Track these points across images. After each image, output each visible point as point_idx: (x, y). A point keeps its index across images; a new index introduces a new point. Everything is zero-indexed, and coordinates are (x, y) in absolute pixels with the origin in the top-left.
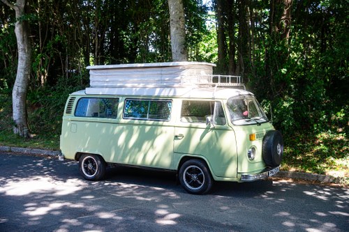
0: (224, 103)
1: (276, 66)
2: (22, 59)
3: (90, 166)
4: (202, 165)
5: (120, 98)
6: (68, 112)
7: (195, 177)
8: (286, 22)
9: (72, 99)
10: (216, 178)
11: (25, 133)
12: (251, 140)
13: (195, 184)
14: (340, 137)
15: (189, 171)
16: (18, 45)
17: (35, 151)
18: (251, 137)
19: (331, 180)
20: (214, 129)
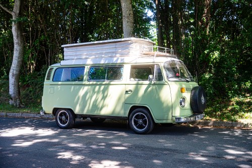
0: (162, 65)
1: (200, 51)
2: (16, 50)
3: (63, 118)
4: (146, 112)
5: (86, 67)
6: (48, 79)
7: (141, 121)
8: (206, 18)
9: (51, 69)
10: (156, 121)
11: (18, 104)
12: (182, 92)
13: (141, 127)
14: (248, 100)
15: (136, 117)
16: (14, 40)
17: (25, 115)
18: (181, 90)
19: (242, 126)
20: (154, 84)
